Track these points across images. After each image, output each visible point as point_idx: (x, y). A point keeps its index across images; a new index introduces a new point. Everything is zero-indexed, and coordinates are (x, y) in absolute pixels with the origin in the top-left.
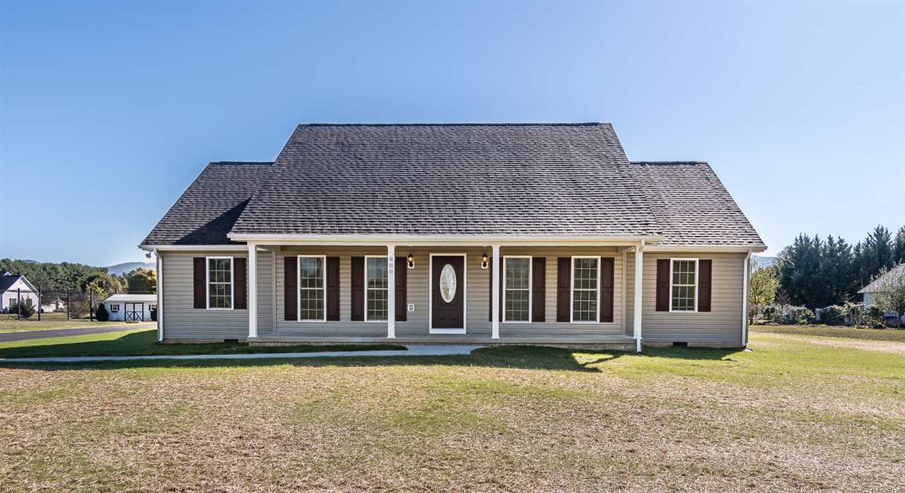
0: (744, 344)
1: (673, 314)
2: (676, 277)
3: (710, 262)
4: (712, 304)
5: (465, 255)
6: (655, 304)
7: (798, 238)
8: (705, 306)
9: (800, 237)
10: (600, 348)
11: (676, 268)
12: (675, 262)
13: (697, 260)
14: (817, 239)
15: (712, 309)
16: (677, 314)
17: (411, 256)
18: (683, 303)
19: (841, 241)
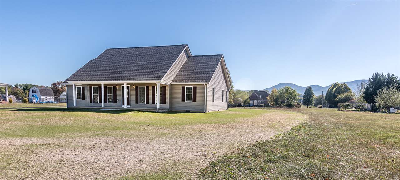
0: (205, 111)
1: (186, 102)
2: (187, 91)
3: (196, 87)
4: (197, 100)
5: (130, 85)
6: (181, 99)
7: (374, 74)
8: (195, 100)
9: (376, 73)
10: (149, 111)
11: (187, 89)
12: (187, 87)
13: (192, 87)
14: (383, 75)
15: (197, 101)
16: (187, 102)
17: (117, 86)
18: (189, 99)
19: (393, 75)
